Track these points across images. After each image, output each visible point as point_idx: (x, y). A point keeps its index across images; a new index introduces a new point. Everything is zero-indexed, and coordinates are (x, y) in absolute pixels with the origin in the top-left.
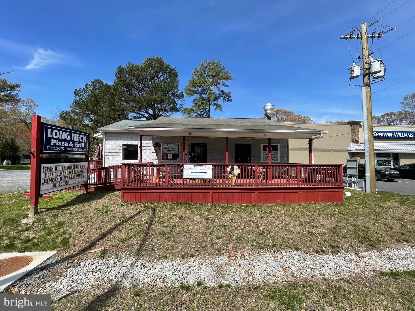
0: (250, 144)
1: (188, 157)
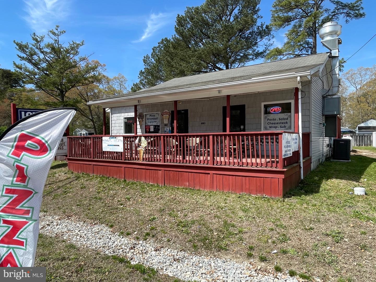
0: (244, 106)
1: (168, 128)
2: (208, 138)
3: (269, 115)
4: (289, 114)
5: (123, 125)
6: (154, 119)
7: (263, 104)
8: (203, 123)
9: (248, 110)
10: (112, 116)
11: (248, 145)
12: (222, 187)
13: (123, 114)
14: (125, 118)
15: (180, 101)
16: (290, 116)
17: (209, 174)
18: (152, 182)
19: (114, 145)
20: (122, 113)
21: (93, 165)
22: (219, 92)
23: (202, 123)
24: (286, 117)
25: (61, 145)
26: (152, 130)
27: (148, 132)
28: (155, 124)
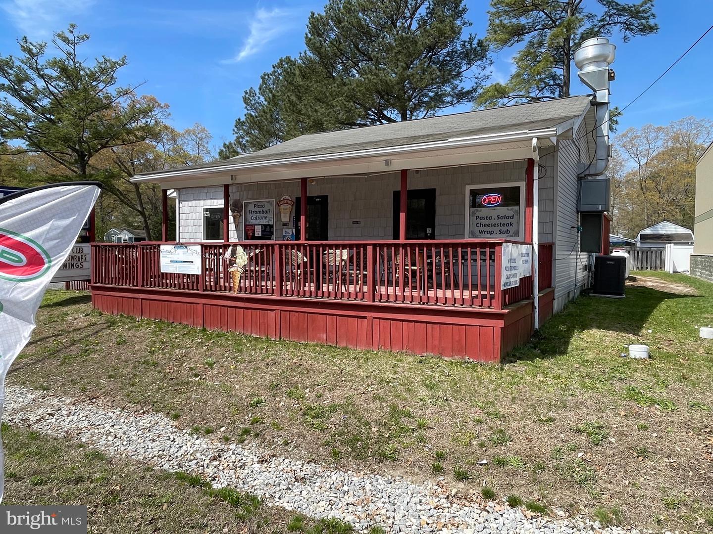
0: (434, 190)
1: (290, 231)
2: (363, 250)
3: (479, 209)
4: (516, 208)
5: (202, 222)
6: (263, 212)
7: (468, 188)
8: (357, 223)
9: (439, 200)
10: (181, 205)
11: (439, 265)
12: (390, 343)
13: (202, 202)
14: (207, 210)
15: (312, 179)
16: (518, 213)
17: (365, 318)
18: (256, 334)
19: (184, 262)
20: (200, 200)
21: (142, 299)
22: (387, 163)
23: (354, 223)
24: (510, 213)
25: (79, 260)
26: (258, 233)
27: (250, 237)
28: (265, 222)
